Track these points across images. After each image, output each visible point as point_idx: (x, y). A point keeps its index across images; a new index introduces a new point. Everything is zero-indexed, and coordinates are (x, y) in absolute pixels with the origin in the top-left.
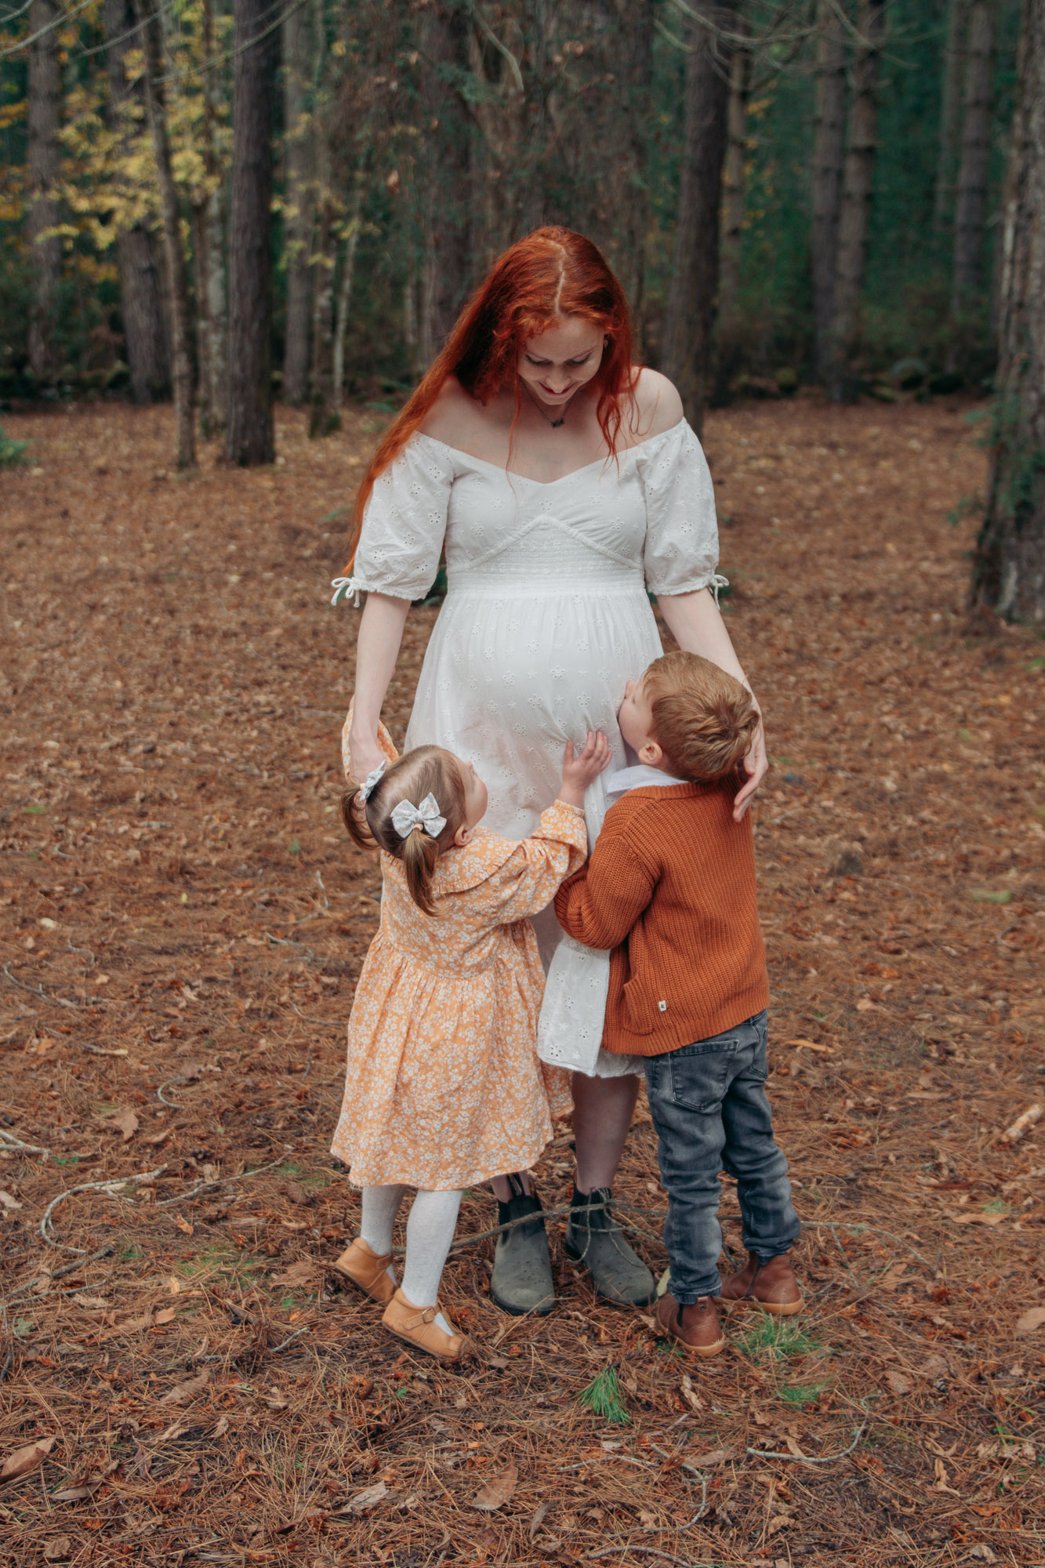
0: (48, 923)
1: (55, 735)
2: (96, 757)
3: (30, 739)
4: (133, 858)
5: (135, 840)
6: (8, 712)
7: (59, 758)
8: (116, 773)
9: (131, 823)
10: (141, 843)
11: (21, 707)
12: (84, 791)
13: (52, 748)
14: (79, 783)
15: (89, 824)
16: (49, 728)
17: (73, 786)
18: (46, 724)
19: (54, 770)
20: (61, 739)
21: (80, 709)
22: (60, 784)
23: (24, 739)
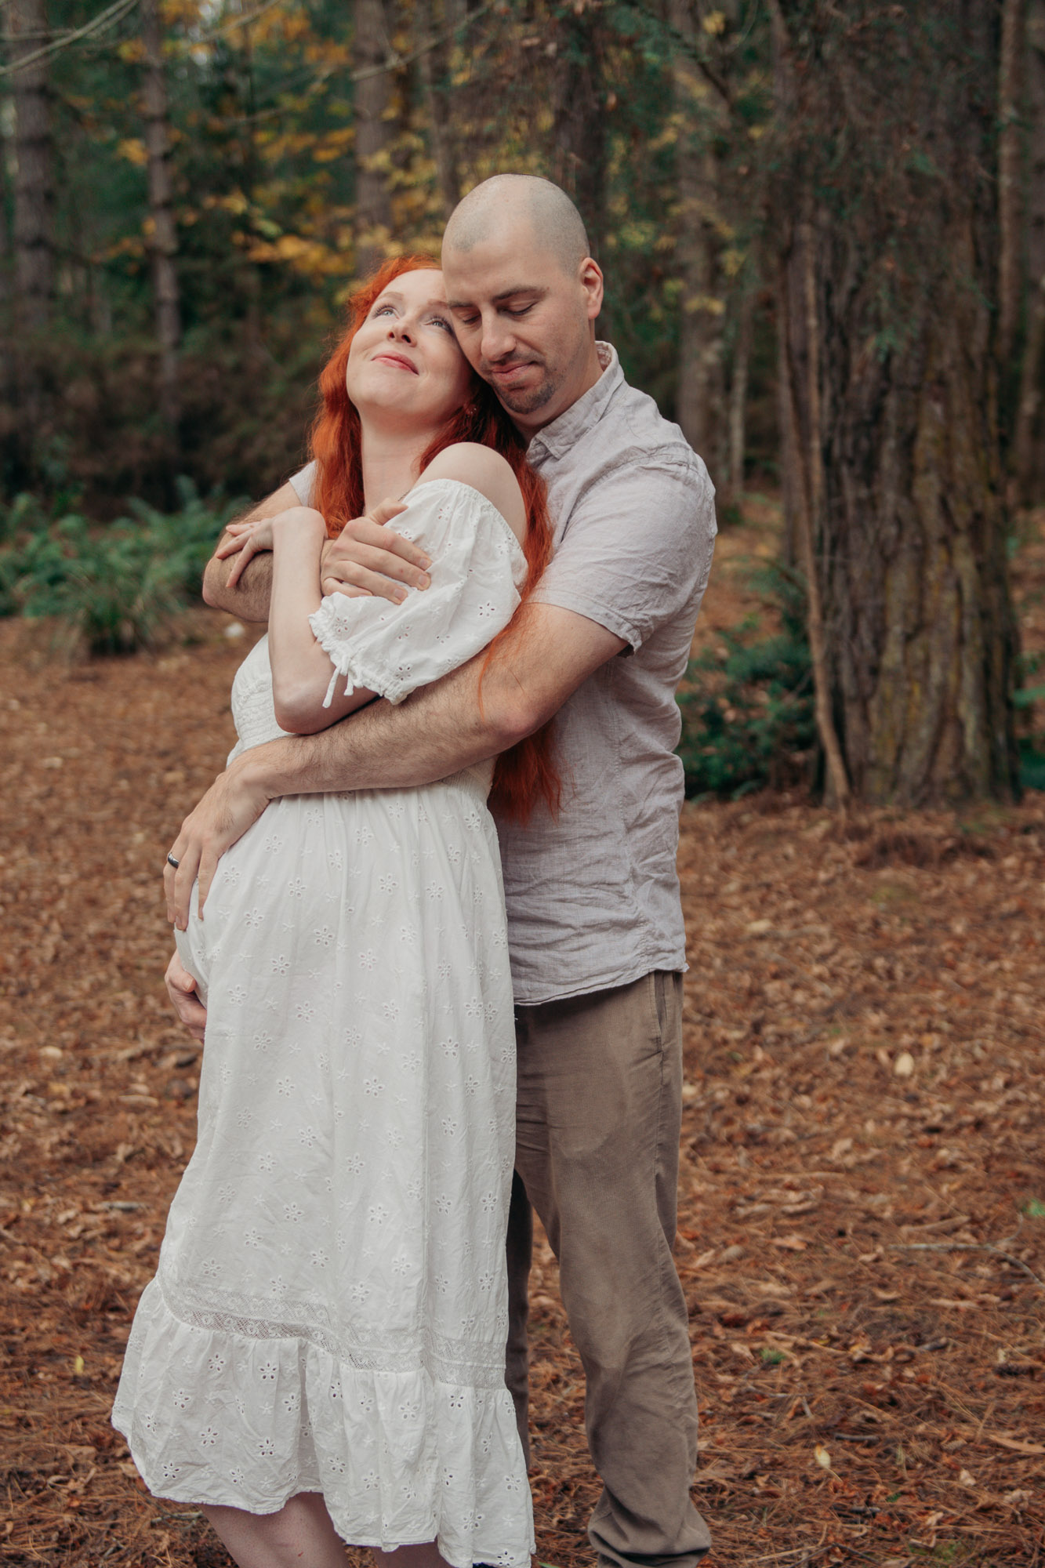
1: (65, 1035)
2: (102, 1076)
3: (26, 1042)
4: (46, 1278)
5: (70, 1240)
6: (22, 994)
7: (47, 1078)
8: (114, 1107)
9: (84, 1204)
10: (80, 1244)
11: (45, 985)
12: (46, 1142)
13: (47, 1059)
14: (51, 1126)
15: (20, 1207)
16: (63, 1023)
17: (37, 1131)
18: (62, 1015)
19: (27, 1101)
20: (69, 1044)
21: (124, 988)
22: (21, 1127)
23: (18, 1043)
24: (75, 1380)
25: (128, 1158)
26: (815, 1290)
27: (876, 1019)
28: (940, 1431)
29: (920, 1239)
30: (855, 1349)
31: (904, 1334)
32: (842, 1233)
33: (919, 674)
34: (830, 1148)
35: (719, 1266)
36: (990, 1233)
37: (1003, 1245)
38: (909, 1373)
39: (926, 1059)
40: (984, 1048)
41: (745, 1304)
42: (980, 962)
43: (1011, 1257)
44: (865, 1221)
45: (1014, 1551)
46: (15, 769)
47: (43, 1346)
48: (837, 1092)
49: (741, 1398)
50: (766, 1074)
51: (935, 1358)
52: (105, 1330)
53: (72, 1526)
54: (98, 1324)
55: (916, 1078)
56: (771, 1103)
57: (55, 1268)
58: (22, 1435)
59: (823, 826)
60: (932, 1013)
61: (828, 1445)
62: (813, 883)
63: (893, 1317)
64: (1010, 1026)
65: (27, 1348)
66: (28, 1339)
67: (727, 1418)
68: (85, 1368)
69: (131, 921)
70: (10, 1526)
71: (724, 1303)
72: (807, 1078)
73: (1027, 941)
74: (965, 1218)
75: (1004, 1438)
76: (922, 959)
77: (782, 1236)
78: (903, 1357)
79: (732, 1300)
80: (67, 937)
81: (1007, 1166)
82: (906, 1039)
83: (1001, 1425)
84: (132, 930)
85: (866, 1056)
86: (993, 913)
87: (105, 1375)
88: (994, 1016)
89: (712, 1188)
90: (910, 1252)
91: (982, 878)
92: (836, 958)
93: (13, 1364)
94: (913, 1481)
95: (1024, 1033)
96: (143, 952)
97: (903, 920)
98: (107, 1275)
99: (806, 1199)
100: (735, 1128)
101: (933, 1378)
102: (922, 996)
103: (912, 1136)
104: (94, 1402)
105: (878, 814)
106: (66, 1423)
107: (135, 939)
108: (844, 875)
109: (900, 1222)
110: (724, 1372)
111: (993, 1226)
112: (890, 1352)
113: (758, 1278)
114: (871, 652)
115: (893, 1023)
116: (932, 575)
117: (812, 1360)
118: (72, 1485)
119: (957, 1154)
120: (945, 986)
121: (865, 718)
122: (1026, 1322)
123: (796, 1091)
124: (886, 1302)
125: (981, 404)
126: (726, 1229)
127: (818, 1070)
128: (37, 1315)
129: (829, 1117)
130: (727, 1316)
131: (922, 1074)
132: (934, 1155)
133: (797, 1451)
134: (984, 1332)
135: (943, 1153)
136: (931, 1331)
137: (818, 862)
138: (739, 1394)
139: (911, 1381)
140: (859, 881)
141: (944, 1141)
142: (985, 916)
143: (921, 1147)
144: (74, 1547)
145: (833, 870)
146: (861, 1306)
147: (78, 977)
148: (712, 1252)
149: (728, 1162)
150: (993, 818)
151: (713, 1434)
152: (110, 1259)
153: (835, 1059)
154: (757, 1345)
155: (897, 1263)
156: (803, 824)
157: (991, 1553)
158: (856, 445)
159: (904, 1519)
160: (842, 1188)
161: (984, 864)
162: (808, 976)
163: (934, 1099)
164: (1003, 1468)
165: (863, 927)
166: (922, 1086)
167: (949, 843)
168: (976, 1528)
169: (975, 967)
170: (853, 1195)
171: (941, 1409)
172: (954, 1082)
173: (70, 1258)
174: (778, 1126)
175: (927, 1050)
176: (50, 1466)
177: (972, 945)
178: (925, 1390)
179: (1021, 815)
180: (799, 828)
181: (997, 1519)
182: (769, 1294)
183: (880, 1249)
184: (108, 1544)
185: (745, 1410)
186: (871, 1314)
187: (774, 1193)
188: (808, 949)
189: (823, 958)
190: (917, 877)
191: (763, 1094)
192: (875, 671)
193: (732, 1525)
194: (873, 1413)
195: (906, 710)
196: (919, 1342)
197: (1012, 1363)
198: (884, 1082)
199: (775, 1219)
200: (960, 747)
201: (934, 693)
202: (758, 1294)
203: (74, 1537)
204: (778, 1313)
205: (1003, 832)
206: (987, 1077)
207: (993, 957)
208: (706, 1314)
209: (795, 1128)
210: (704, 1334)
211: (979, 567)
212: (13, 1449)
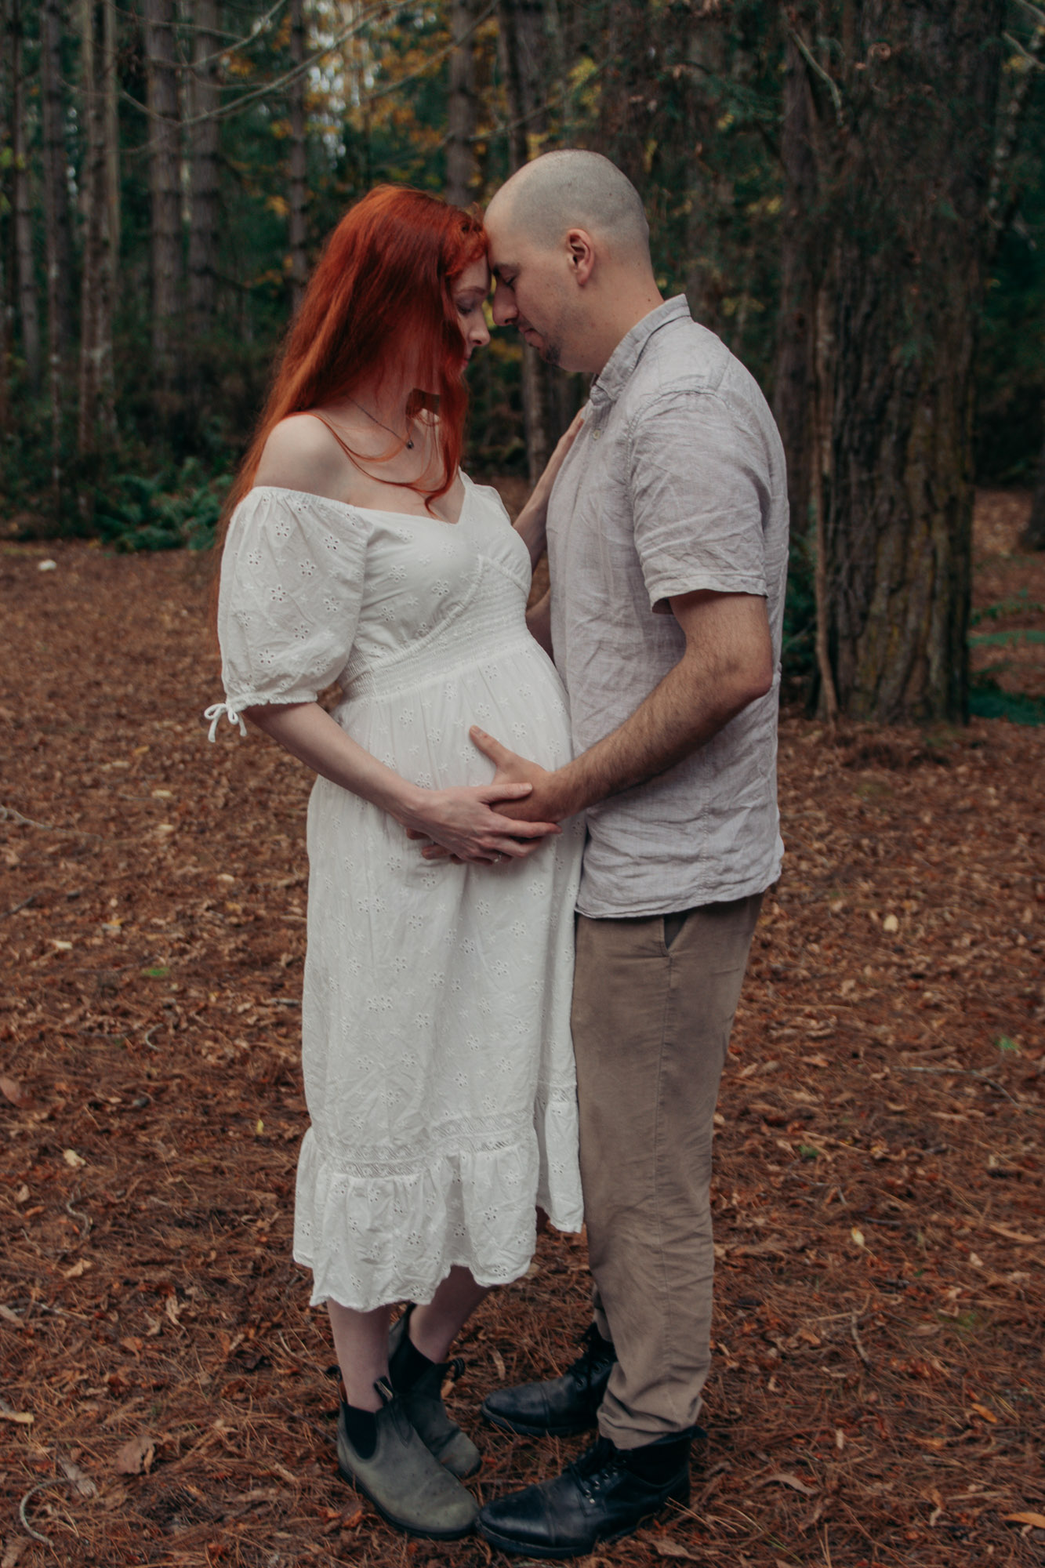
0: (71, 1157)
1: (236, 865)
2: (266, 899)
3: (207, 869)
4: (231, 1056)
5: (248, 1026)
6: (202, 832)
7: (224, 898)
8: (277, 924)
9: (257, 999)
10: (255, 1030)
11: (219, 826)
12: (226, 948)
13: (224, 884)
14: (227, 936)
15: (208, 998)
16: (234, 856)
17: (218, 939)
18: (233, 850)
19: (209, 915)
20: (239, 872)
21: (280, 832)
22: (205, 935)
23: (200, 869)
24: (258, 1139)
25: (289, 964)
26: (838, 1100)
27: (866, 886)
28: (950, 1221)
29: (918, 1064)
30: (875, 1149)
31: (913, 1140)
32: (855, 1055)
33: (898, 620)
34: (839, 987)
35: (761, 1076)
36: (972, 1061)
37: (984, 1073)
38: (920, 1172)
39: (908, 920)
40: (952, 914)
41: (783, 1108)
42: (943, 846)
43: (991, 1081)
44: (872, 1046)
45: (1019, 1322)
46: (188, 660)
47: (231, 1110)
48: (840, 942)
49: (789, 1184)
50: (781, 925)
51: (938, 1159)
52: (279, 1100)
53: (263, 1258)
54: (273, 1095)
55: (901, 934)
56: (788, 948)
57: (237, 1047)
58: (218, 1181)
59: (817, 734)
60: (909, 883)
61: (861, 1227)
62: (810, 778)
63: (903, 1125)
64: (971, 897)
65: (218, 1110)
66: (219, 1103)
67: (775, 1201)
68: (264, 1129)
69: (282, 780)
70: (213, 1255)
71: (767, 1107)
72: (815, 930)
73: (979, 832)
74: (952, 1049)
75: (1001, 1228)
76: (898, 841)
77: (808, 1055)
78: (914, 1158)
79: (773, 1104)
80: (233, 789)
81: (978, 1008)
82: (891, 904)
83: (997, 1217)
84: (283, 787)
85: (859, 915)
86: (952, 808)
87: (281, 1136)
88: (958, 889)
89: (748, 1013)
90: (911, 1073)
91: (941, 781)
92: (832, 837)
93: (210, 1123)
94: (932, 1260)
95: (983, 903)
96: (292, 805)
97: (882, 810)
98: (279, 1057)
99: (827, 1026)
100: (764, 966)
101: (940, 1177)
102: (900, 870)
103: (902, 980)
104: (273, 1158)
105: (860, 727)
106: (252, 1173)
107: (286, 794)
108: (834, 772)
109: (901, 1047)
110: (772, 1163)
111: (975, 1056)
112: (904, 1153)
113: (792, 1088)
114: (863, 601)
115: (880, 890)
116: (914, 543)
117: (841, 1157)
118: (260, 1224)
119: (939, 997)
120: (917, 863)
121: (854, 652)
122: (1007, 1134)
123: (807, 940)
124: (896, 1113)
125: (961, 411)
126: (763, 1046)
127: (823, 924)
128: (225, 1085)
129: (835, 962)
130: (770, 1117)
131: (905, 931)
132: (920, 996)
133: (835, 1231)
134: (976, 1141)
135: (928, 995)
136: (933, 1138)
137: (813, 762)
138: (786, 1181)
139: (922, 1178)
140: (846, 778)
141: (927, 986)
142: (945, 810)
143: (909, 989)
144: (265, 1275)
145: (825, 769)
146: (876, 1115)
147: (244, 821)
148: (754, 1066)
149: (760, 993)
150: (949, 735)
151: (768, 1212)
152: (279, 1043)
153: (836, 916)
154: (797, 1142)
155: (902, 1081)
156: (800, 732)
157: (1003, 1323)
158: (861, 439)
159: (929, 1291)
160: (851, 1019)
161: (942, 770)
162: (811, 850)
163: (916, 951)
164: (1003, 1254)
165: (850, 814)
166: (906, 941)
167: (915, 753)
168: (987, 1302)
169: (941, 851)
170: (860, 1025)
171: (947, 1202)
172: (931, 938)
173: (249, 1041)
174: (795, 966)
175: (908, 912)
176: (242, 1207)
177: (936, 832)
178: (935, 1186)
179: (970, 733)
180: (797, 735)
181: (1005, 1295)
182: (802, 1101)
183: (887, 1070)
184: (291, 1274)
185: (792, 1194)
186: (884, 1123)
187: (799, 1020)
188: (809, 829)
189: (821, 836)
190: (890, 777)
191: (782, 941)
192: (865, 616)
193: (793, 1290)
194: (896, 1203)
195: (887, 648)
196: (925, 1147)
197: (1002, 1168)
198: (876, 935)
199: (802, 1041)
200: (926, 679)
201: (909, 635)
202: (794, 1101)
203: (264, 1268)
204: (811, 1117)
205: (956, 746)
206: (958, 937)
207: (954, 843)
208: (754, 1115)
209: (809, 969)
210: (753, 1131)
211: (951, 539)
212: (211, 1191)
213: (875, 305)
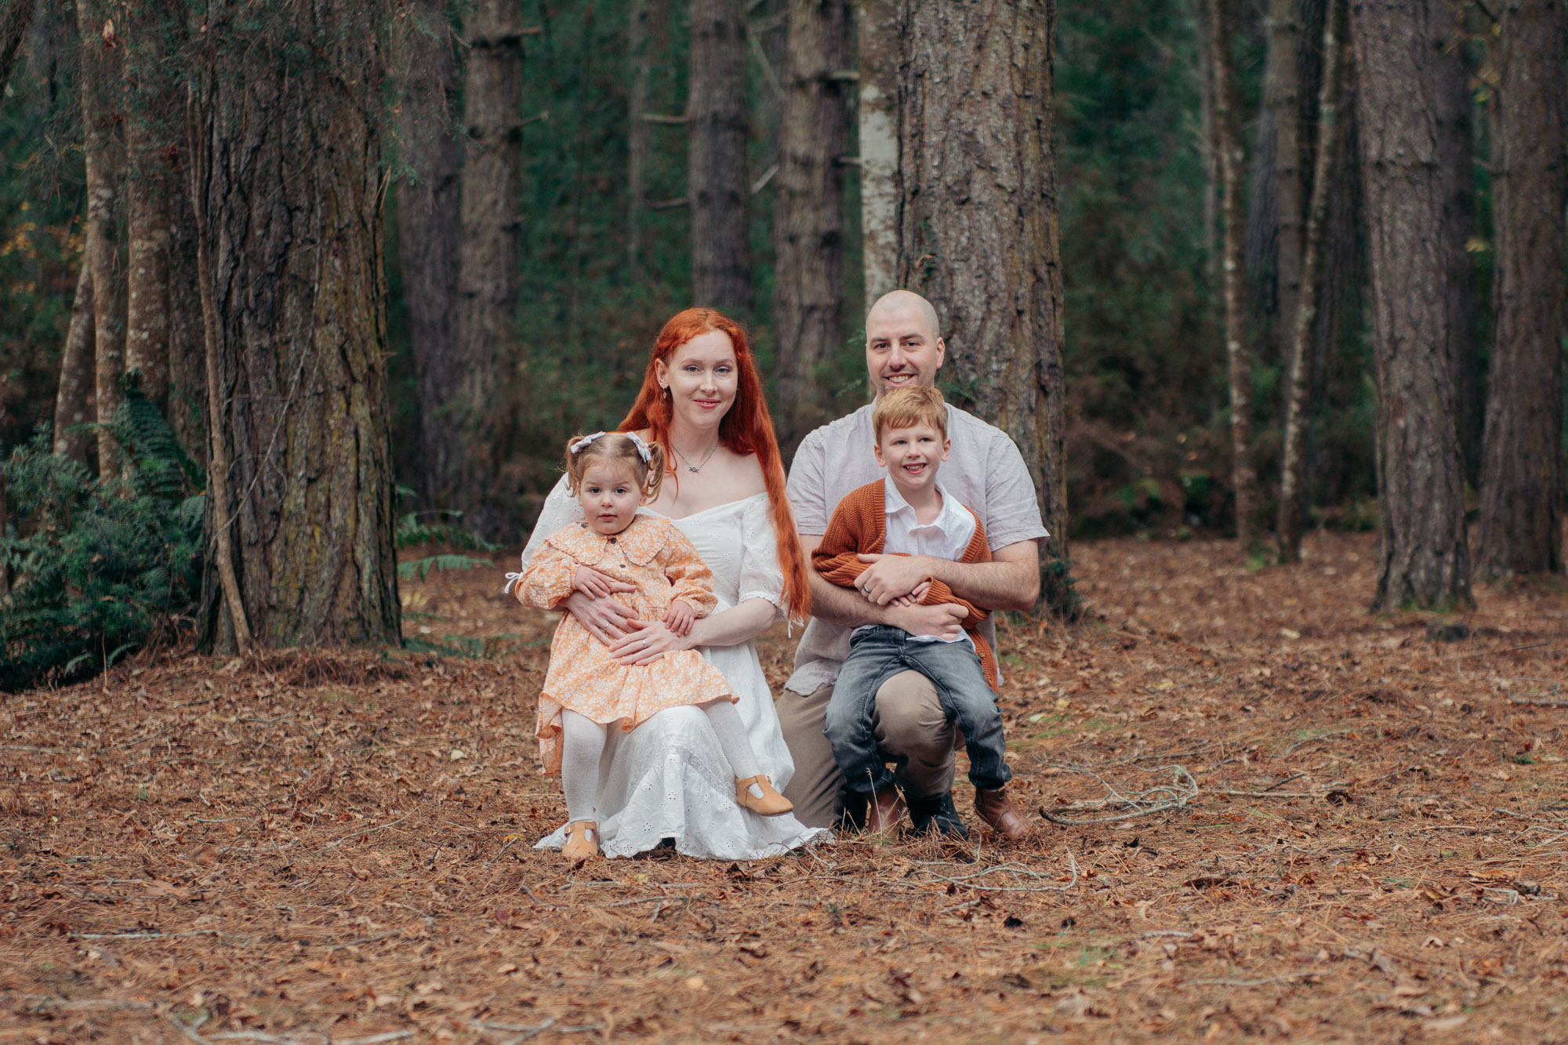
33: (321, 517)
59: (234, 663)
105: (287, 651)
114: (275, 496)
116: (333, 422)
121: (267, 563)
180: (208, 669)
192: (278, 514)
195: (309, 552)
200: (358, 588)
201: (335, 536)
213: (263, 135)
